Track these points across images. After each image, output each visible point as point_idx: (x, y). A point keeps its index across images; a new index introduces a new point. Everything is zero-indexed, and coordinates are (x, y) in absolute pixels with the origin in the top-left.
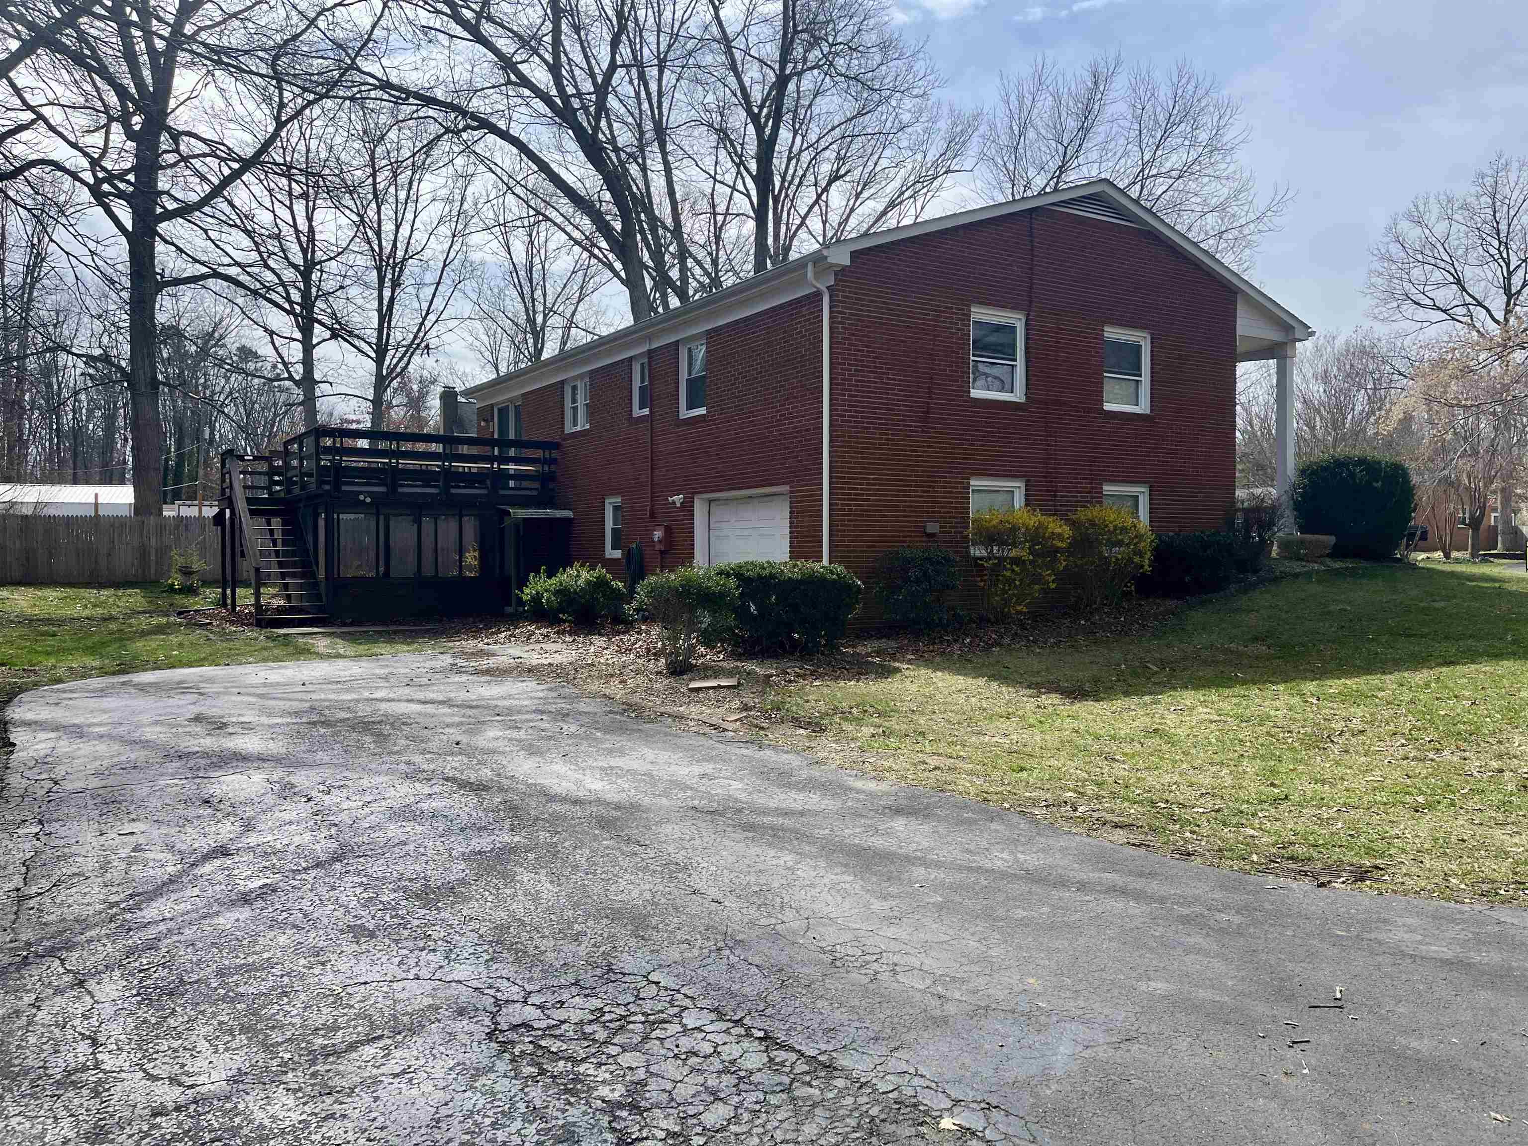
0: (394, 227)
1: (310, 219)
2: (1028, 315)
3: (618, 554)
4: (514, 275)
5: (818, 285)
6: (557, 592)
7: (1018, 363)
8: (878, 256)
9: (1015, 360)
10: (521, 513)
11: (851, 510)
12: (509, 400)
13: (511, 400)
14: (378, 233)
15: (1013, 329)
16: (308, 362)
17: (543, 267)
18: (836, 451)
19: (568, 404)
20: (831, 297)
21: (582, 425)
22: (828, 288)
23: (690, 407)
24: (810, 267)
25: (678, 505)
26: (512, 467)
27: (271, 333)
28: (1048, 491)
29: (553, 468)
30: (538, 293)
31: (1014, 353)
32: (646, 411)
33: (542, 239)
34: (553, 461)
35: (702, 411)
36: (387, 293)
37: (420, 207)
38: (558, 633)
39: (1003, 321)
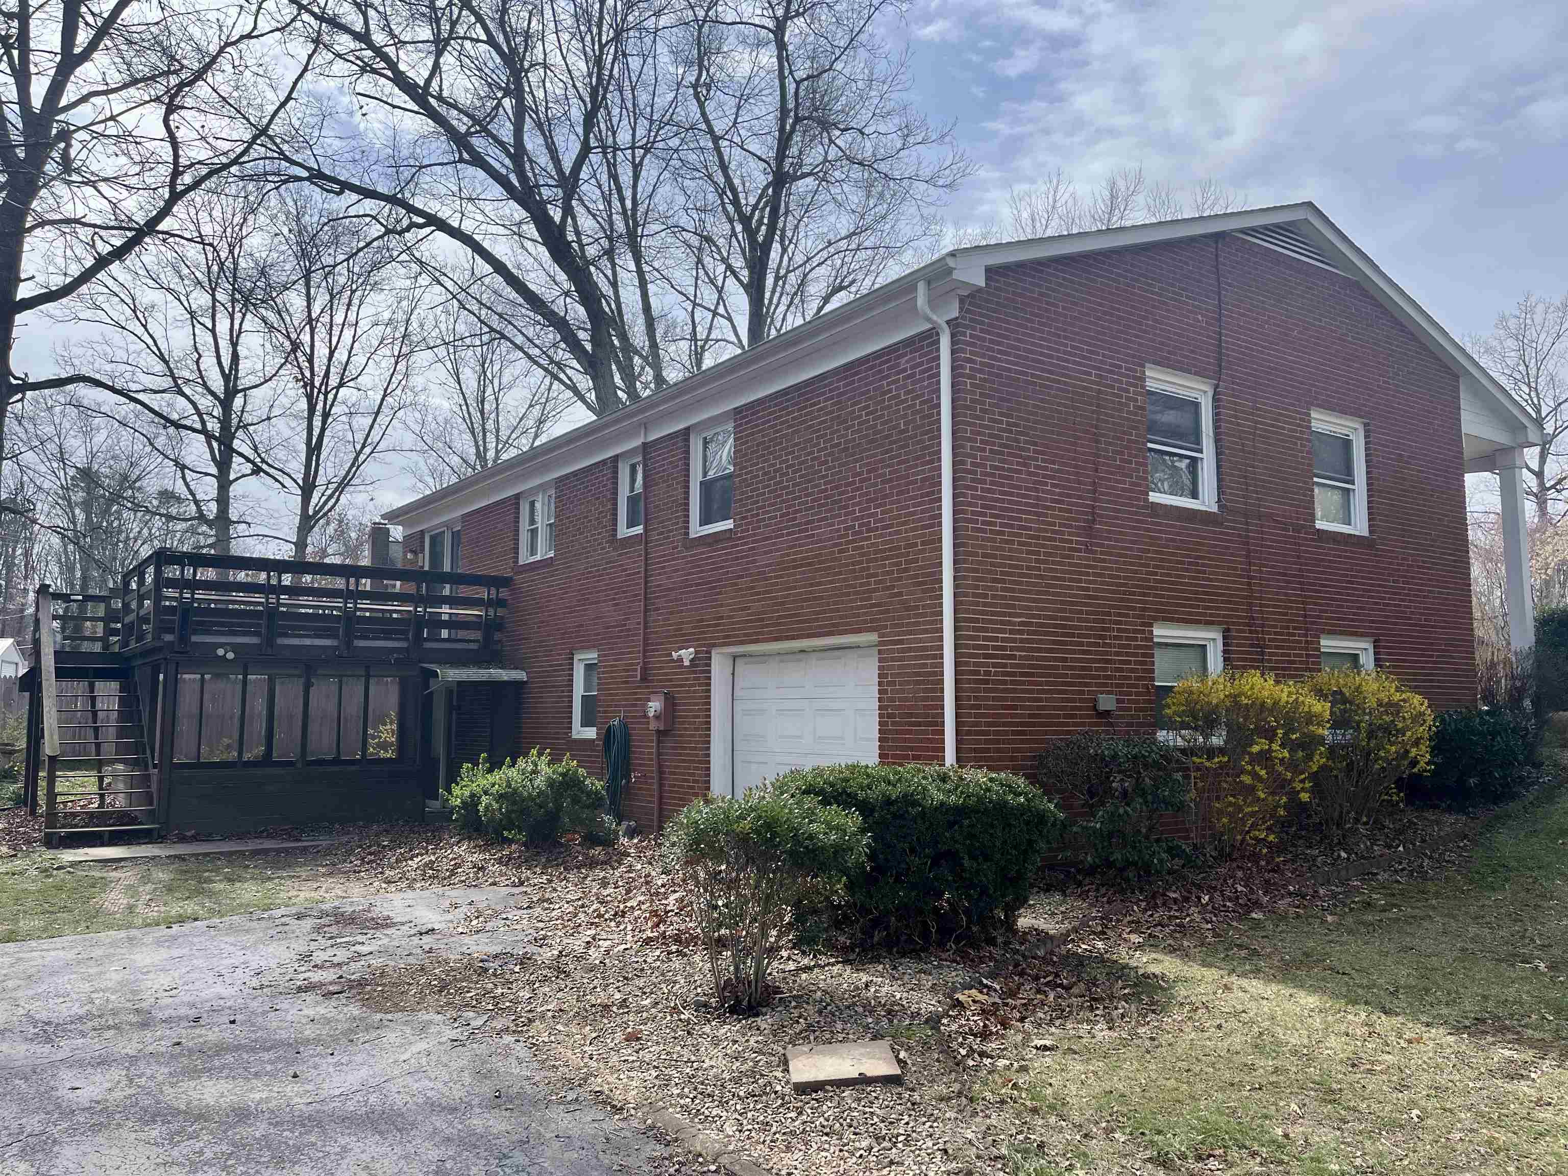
0: (327, 351)
1: (234, 344)
2: (1217, 387)
3: (591, 733)
4: (464, 408)
5: (935, 318)
6: (501, 797)
7: (1204, 456)
8: (1020, 280)
9: (1201, 451)
10: (453, 674)
11: (988, 673)
12: (445, 524)
13: (446, 524)
14: (311, 360)
15: (1196, 405)
16: (223, 500)
17: (497, 399)
18: (965, 578)
19: (524, 526)
20: (953, 336)
21: (544, 552)
22: (948, 322)
23: (705, 520)
24: (921, 287)
25: (687, 663)
26: (445, 610)
27: (183, 467)
28: (1252, 646)
29: (501, 612)
30: (490, 425)
31: (1198, 441)
32: (639, 530)
33: (496, 367)
34: (500, 603)
35: (727, 525)
36: (317, 422)
37: (359, 332)
38: (500, 861)
39: (1183, 393)
